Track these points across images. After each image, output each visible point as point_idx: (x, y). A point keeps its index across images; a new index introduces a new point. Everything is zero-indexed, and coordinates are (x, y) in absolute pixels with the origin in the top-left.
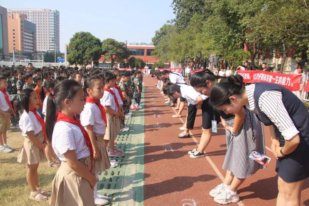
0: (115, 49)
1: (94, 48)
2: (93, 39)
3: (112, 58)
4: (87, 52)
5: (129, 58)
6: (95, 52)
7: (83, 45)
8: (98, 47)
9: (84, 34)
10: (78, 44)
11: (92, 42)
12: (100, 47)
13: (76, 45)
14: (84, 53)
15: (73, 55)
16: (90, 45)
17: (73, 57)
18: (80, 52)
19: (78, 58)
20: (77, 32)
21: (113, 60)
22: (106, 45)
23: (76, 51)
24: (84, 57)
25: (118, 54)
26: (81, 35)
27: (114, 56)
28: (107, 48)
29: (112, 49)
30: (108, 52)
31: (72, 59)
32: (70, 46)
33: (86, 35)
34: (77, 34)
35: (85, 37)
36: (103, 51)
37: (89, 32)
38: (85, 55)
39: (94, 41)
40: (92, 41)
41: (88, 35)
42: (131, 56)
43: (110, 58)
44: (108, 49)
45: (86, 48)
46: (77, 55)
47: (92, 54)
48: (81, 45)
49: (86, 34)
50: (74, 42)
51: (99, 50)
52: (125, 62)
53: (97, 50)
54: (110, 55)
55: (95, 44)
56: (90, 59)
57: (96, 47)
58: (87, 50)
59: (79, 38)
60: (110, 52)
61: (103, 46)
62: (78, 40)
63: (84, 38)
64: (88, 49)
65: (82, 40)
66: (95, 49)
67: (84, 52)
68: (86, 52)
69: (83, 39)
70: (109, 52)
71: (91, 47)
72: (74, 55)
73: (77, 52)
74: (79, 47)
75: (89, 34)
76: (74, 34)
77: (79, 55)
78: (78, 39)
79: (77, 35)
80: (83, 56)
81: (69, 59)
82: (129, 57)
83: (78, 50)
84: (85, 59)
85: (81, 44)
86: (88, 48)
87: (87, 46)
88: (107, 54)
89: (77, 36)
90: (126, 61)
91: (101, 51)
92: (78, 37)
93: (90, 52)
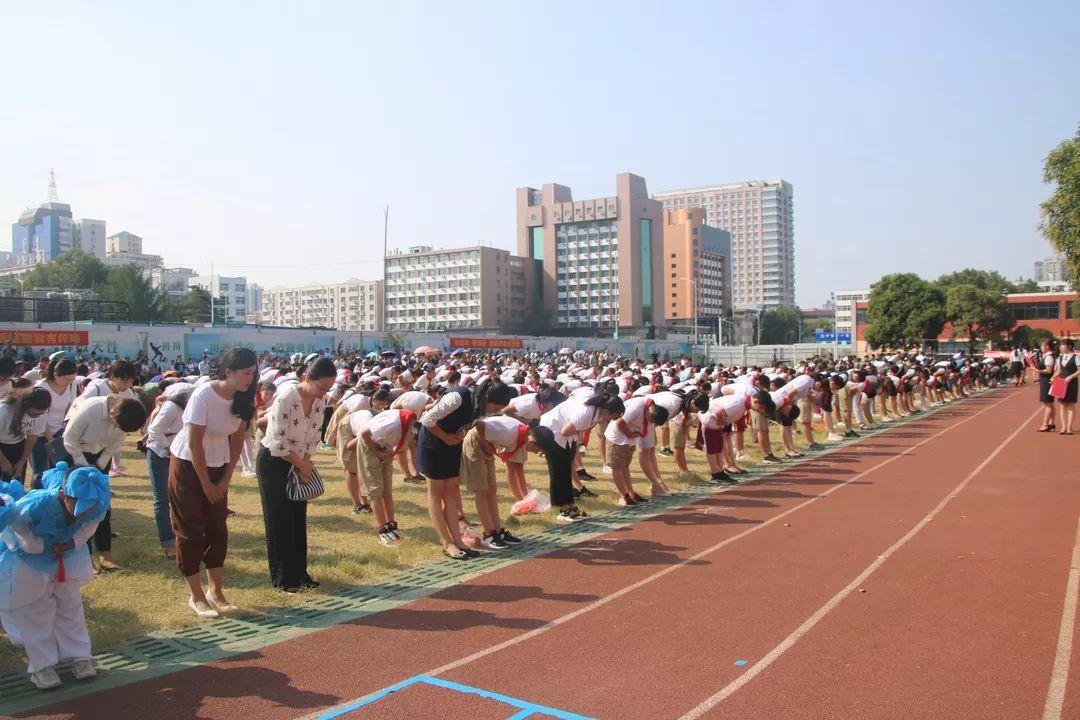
0: (978, 309)
1: (926, 309)
2: (924, 289)
3: (970, 329)
4: (912, 319)
5: (1014, 329)
6: (931, 319)
7: (903, 304)
8: (937, 307)
9: (903, 279)
11: (922, 297)
12: (942, 307)
13: (885, 304)
14: (905, 321)
15: (878, 328)
16: (917, 303)
17: (878, 333)
18: (895, 320)
19: (889, 335)
21: (973, 335)
22: (957, 302)
23: (885, 318)
24: (905, 332)
25: (984, 322)
26: (895, 281)
27: (975, 327)
28: (957, 309)
29: (969, 311)
30: (961, 318)
31: (878, 337)
32: (872, 307)
33: (908, 281)
34: (885, 279)
35: (905, 286)
36: (948, 315)
37: (912, 272)
38: (906, 326)
39: (927, 295)
40: (922, 294)
41: (911, 280)
42: (1020, 323)
43: (965, 330)
44: (961, 310)
45: (909, 311)
46: (888, 328)
47: (922, 324)
48: (897, 304)
49: (908, 279)
50: (881, 299)
51: (939, 314)
53: (936, 314)
54: (966, 325)
55: (930, 300)
56: (917, 335)
57: (931, 307)
58: (911, 316)
59: (892, 290)
60: (966, 317)
61: (948, 305)
62: (889, 294)
63: (901, 287)
64: (913, 312)
65: (899, 292)
66: (930, 311)
67: (903, 320)
68: (908, 321)
69: (901, 291)
70: (963, 317)
71: (919, 308)
72: (881, 327)
73: (889, 320)
74: (891, 309)
75: (915, 278)
77: (893, 326)
78: (888, 291)
80: (901, 330)
81: (871, 336)
82: (1012, 326)
83: (890, 316)
84: (908, 336)
85: (896, 301)
86: (913, 309)
87: (910, 305)
88: (959, 321)
89: (885, 284)
90: (1005, 336)
91: (945, 316)
92: (890, 286)
93: (919, 320)
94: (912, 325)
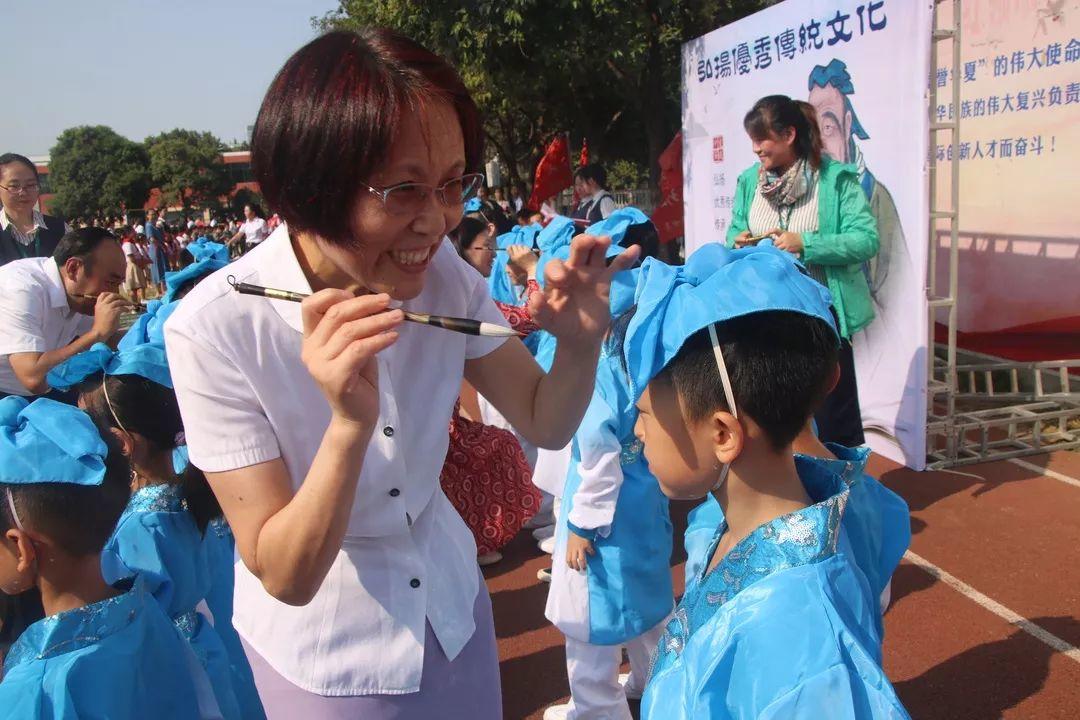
0: (190, 170)
1: (126, 171)
2: (123, 147)
3: (183, 195)
4: (109, 184)
5: (234, 193)
6: (133, 184)
7: (95, 166)
8: (139, 168)
9: (92, 133)
10: (78, 165)
11: (120, 156)
12: (146, 168)
13: (72, 165)
14: (100, 188)
15: (65, 197)
16: (113, 164)
17: (66, 204)
18: (87, 187)
19: (80, 205)
20: (69, 127)
21: (187, 202)
22: (163, 162)
23: (73, 184)
24: (101, 201)
25: (199, 186)
26: (83, 135)
27: (188, 192)
28: (165, 170)
29: (180, 172)
30: (170, 181)
31: (66, 210)
32: (54, 171)
33: (99, 136)
34: (68, 133)
35: (95, 142)
36: (154, 178)
37: (103, 124)
38: (102, 194)
39: (126, 153)
40: (118, 152)
41: (104, 134)
42: (240, 186)
43: (177, 197)
44: (170, 172)
45: (104, 175)
46: (79, 197)
47: (123, 191)
48: (88, 165)
49: (99, 133)
50: (65, 159)
51: (143, 177)
52: (223, 203)
53: (139, 177)
54: (177, 190)
55: (130, 160)
56: (117, 205)
57: (132, 169)
58: (107, 181)
59: (79, 147)
60: (177, 180)
61: (153, 166)
62: (75, 153)
63: (91, 144)
64: (109, 176)
65: (88, 150)
66: (131, 174)
67: (98, 186)
68: (104, 187)
69: (91, 148)
70: (173, 180)
71: (116, 171)
72: (69, 196)
73: (78, 187)
74: (80, 173)
75: (108, 132)
76: (61, 133)
77: (85, 195)
78: (74, 150)
79: (70, 138)
80: (96, 199)
82: (232, 190)
83: (79, 182)
84: (105, 207)
85: (86, 162)
86: (109, 172)
87: (105, 167)
88: (168, 185)
90: (224, 201)
91: (151, 179)
92: (76, 143)
93: (117, 185)
94: (109, 192)
